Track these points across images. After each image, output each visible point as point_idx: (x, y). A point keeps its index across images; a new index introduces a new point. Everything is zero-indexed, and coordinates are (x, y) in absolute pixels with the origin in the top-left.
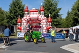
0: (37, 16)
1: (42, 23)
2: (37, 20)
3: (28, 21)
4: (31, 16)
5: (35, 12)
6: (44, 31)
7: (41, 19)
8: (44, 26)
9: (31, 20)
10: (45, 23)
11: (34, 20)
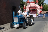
2: (35, 7)
3: (30, 8)
4: (31, 5)
6: (39, 13)
7: (37, 7)
8: (38, 10)
11: (33, 7)
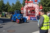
0: (32, 5)
1: (36, 10)
3: (27, 9)
4: (28, 5)
5: (31, 2)
7: (35, 7)
9: (29, 8)
10: (38, 10)
11: (30, 8)
